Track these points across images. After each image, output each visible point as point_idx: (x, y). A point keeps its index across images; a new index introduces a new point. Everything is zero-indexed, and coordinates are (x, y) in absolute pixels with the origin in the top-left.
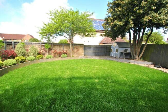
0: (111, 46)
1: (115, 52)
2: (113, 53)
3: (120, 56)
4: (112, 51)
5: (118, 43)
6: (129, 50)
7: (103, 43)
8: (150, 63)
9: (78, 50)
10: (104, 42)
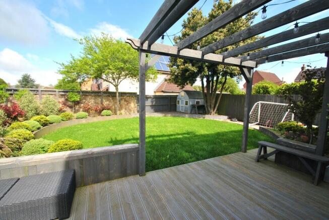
0: (177, 96)
1: (184, 105)
2: (181, 105)
3: (191, 110)
4: (179, 103)
5: (188, 92)
6: (201, 102)
7: (163, 92)
8: (226, 117)
9: (128, 102)
10: (163, 90)
